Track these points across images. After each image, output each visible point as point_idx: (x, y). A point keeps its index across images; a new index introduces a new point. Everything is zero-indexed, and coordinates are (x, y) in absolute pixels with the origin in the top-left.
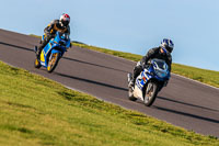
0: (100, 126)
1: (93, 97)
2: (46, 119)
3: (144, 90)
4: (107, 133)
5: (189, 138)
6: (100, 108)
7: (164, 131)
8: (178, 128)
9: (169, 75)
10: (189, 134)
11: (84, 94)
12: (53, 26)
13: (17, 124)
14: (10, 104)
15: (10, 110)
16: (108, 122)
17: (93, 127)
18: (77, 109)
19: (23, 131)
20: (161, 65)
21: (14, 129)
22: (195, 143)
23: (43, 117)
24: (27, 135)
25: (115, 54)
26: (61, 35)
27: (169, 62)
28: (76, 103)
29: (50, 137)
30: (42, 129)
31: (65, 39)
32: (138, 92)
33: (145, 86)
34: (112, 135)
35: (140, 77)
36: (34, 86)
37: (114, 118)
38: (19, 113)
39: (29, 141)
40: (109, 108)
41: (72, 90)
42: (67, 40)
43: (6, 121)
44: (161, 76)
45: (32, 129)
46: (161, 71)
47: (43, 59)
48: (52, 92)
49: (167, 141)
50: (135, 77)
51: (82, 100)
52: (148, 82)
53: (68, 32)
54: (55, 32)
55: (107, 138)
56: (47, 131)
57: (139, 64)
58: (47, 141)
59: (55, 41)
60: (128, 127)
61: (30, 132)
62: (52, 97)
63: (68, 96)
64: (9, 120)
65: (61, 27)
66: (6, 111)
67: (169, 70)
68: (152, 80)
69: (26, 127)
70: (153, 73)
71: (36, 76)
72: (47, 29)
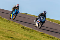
0: (33, 36)
2: (18, 35)
3: (38, 24)
8: (54, 37)
9: (45, 20)
11: (28, 28)
13: (10, 36)
14: (8, 30)
15: (8, 32)
16: (35, 35)
17: (31, 37)
18: (27, 32)
19: (12, 38)
21: (9, 37)
23: (17, 34)
24: (13, 39)
28: (26, 30)
30: (17, 37)
32: (37, 25)
33: (39, 23)
34: (36, 39)
36: (15, 25)
37: (37, 34)
38: (10, 33)
42: (18, 11)
43: (7, 35)
45: (14, 37)
47: (12, 16)
48: (19, 27)
50: (36, 21)
52: (40, 22)
53: (18, 9)
54: (15, 9)
61: (13, 38)
64: (8, 35)
66: (7, 32)
67: (45, 19)
68: (41, 22)
69: (12, 37)
70: (41, 20)
71: (15, 23)
72: (13, 8)
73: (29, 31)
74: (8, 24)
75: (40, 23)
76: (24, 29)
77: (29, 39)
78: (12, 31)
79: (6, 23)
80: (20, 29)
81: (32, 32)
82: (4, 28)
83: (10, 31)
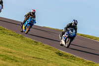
1: (71, 55)
2: (50, 65)
6: (74, 60)
11: (67, 53)
14: (34, 58)
15: (34, 60)
25: (82, 35)
26: (31, 18)
28: (64, 58)
31: (33, 20)
36: (45, 50)
38: (38, 62)
40: (78, 60)
41: (62, 51)
46: (72, 33)
48: (53, 52)
50: (62, 36)
51: (66, 56)
54: (29, 17)
63: (60, 54)
64: (33, 65)
66: (32, 61)
70: (69, 34)
71: (46, 45)
73: (68, 58)
74: (34, 47)
75: (68, 39)
76: (61, 56)
78: (40, 59)
79: (30, 46)
80: (53, 56)
82: (27, 55)
83: (38, 58)
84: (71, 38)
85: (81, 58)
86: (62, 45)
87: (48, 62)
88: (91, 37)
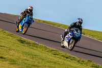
1: (34, 42)
2: (12, 52)
4: (40, 59)
5: (78, 61)
6: (37, 47)
7: (67, 58)
10: (78, 59)
11: (29, 40)
12: (25, 12)
17: (33, 56)
18: (27, 48)
20: (77, 31)
22: (81, 63)
23: (10, 51)
24: (3, 60)
26: (28, 16)
27: (81, 29)
28: (26, 45)
29: (14, 61)
30: (10, 57)
31: (31, 18)
33: (69, 41)
34: (43, 60)
35: (67, 36)
39: (4, 62)
40: (41, 47)
42: (32, 19)
44: (77, 36)
45: (5, 57)
46: (77, 34)
47: (20, 28)
48: (14, 40)
49: (68, 63)
50: (65, 37)
51: (28, 43)
52: (71, 39)
53: (32, 15)
54: (26, 15)
55: (40, 61)
56: (12, 58)
57: (66, 30)
58: (12, 63)
59: (26, 19)
60: (50, 56)
61: (4, 58)
62: (15, 42)
63: (22, 42)
65: (29, 13)
69: (2, 56)
71: (7, 32)
72: (22, 13)
76: (23, 43)
77: (31, 60)
80: (15, 43)
81: (35, 48)
84: (76, 39)
85: (43, 45)
86: (64, 47)
87: (10, 49)
88: (54, 24)
